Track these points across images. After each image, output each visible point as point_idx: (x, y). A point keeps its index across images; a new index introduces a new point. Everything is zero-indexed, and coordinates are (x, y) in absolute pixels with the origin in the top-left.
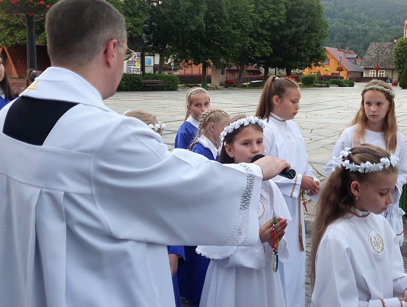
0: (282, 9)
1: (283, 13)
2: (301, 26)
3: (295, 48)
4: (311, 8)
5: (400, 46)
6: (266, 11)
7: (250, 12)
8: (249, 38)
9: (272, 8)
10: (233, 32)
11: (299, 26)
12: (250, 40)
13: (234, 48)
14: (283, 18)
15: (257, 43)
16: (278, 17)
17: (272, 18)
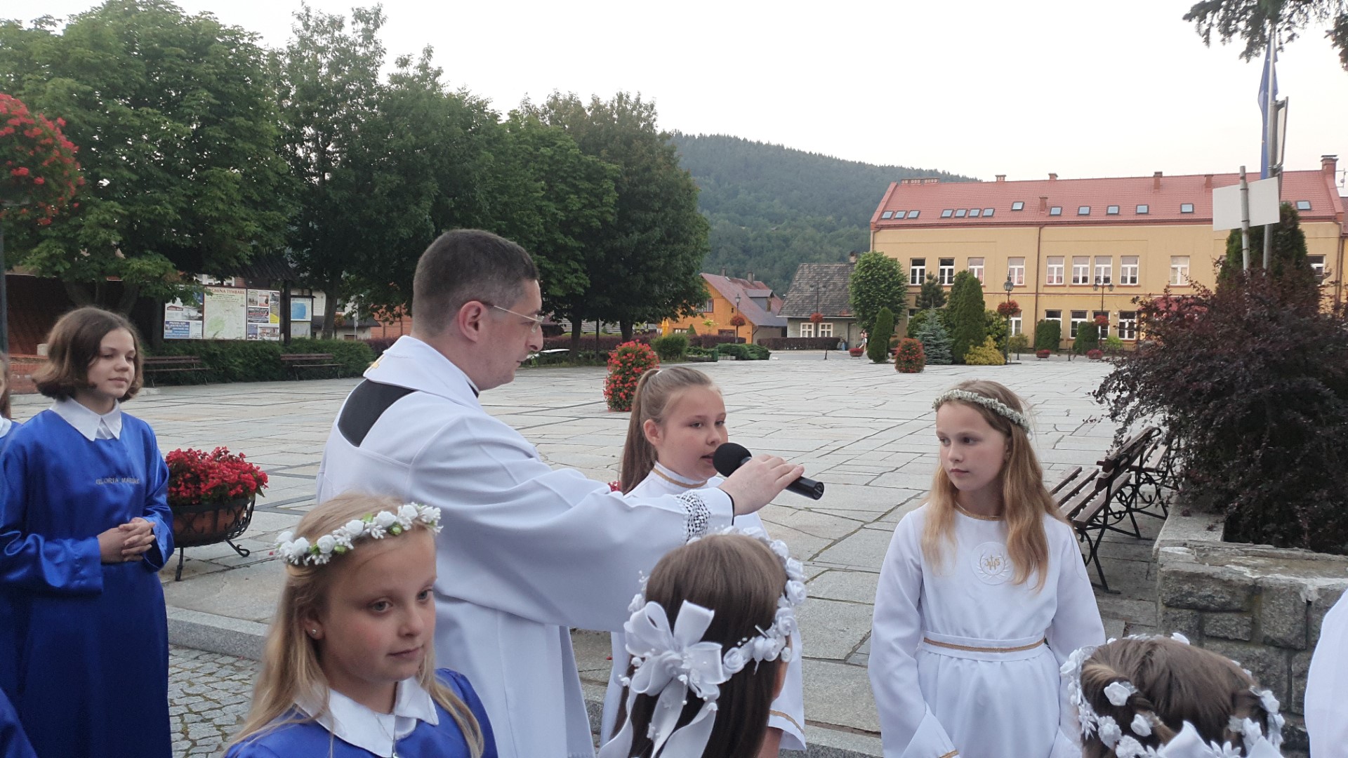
0: (607, 192)
1: (612, 201)
2: (650, 228)
3: (640, 276)
4: (671, 190)
5: (863, 270)
6: (572, 196)
7: (537, 198)
9: (585, 190)
11: (645, 230)
14: (612, 211)
15: (553, 267)
16: (600, 210)
17: (587, 212)
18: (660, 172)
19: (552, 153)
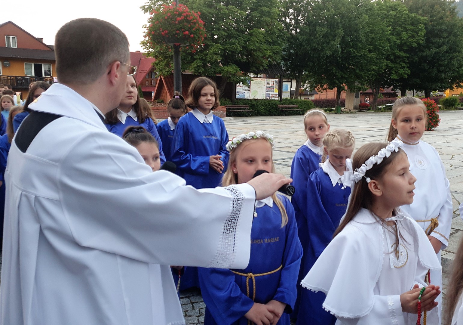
0: (421, 30)
1: (423, 34)
2: (441, 46)
3: (435, 69)
4: (453, 27)
6: (404, 33)
7: (387, 35)
8: (385, 60)
9: (410, 30)
10: (369, 55)
11: (439, 47)
12: (387, 62)
13: (370, 71)
14: (423, 39)
15: (393, 66)
16: (417, 38)
17: (410, 40)
18: (448, 19)
19: (395, 13)
